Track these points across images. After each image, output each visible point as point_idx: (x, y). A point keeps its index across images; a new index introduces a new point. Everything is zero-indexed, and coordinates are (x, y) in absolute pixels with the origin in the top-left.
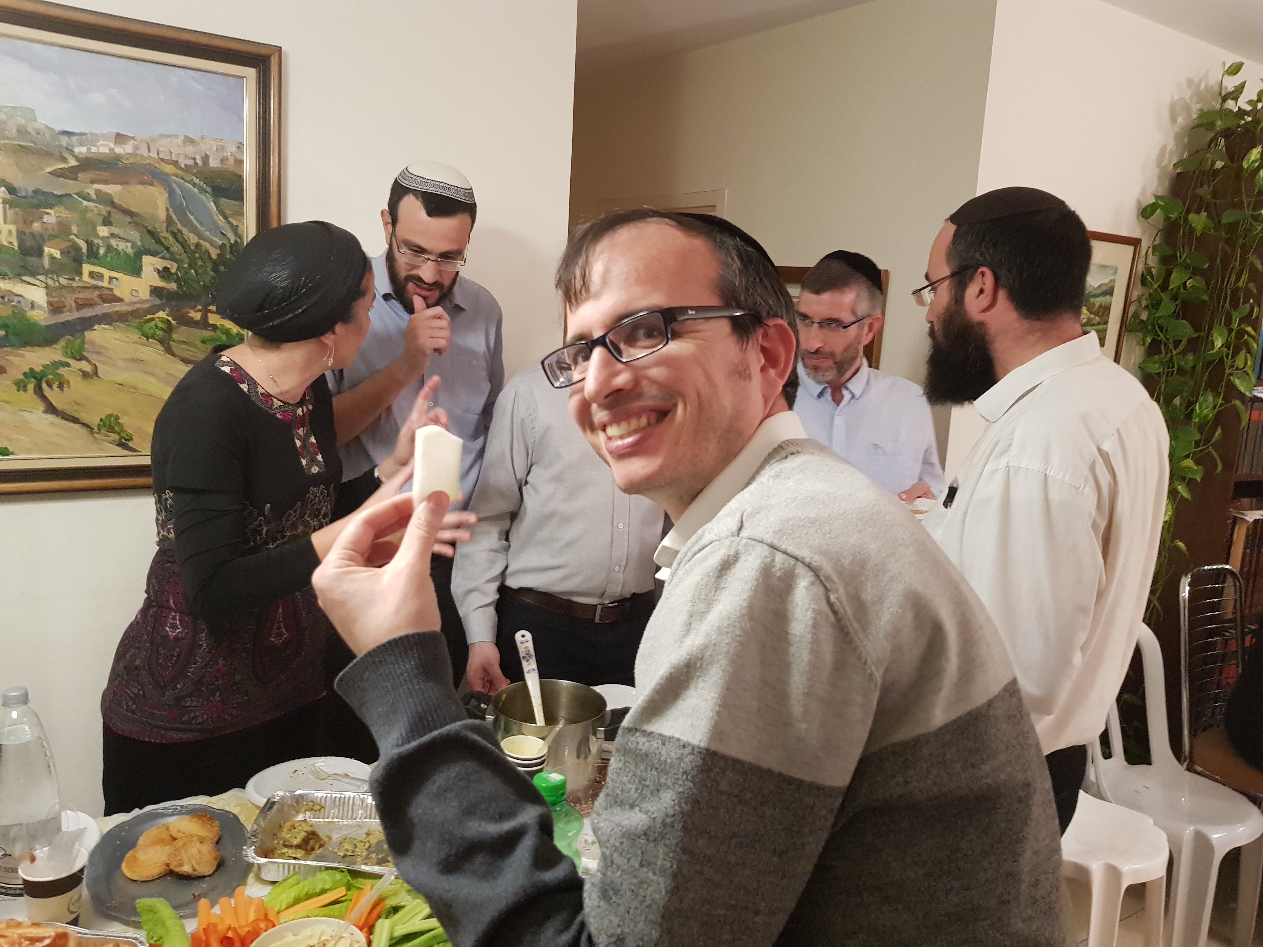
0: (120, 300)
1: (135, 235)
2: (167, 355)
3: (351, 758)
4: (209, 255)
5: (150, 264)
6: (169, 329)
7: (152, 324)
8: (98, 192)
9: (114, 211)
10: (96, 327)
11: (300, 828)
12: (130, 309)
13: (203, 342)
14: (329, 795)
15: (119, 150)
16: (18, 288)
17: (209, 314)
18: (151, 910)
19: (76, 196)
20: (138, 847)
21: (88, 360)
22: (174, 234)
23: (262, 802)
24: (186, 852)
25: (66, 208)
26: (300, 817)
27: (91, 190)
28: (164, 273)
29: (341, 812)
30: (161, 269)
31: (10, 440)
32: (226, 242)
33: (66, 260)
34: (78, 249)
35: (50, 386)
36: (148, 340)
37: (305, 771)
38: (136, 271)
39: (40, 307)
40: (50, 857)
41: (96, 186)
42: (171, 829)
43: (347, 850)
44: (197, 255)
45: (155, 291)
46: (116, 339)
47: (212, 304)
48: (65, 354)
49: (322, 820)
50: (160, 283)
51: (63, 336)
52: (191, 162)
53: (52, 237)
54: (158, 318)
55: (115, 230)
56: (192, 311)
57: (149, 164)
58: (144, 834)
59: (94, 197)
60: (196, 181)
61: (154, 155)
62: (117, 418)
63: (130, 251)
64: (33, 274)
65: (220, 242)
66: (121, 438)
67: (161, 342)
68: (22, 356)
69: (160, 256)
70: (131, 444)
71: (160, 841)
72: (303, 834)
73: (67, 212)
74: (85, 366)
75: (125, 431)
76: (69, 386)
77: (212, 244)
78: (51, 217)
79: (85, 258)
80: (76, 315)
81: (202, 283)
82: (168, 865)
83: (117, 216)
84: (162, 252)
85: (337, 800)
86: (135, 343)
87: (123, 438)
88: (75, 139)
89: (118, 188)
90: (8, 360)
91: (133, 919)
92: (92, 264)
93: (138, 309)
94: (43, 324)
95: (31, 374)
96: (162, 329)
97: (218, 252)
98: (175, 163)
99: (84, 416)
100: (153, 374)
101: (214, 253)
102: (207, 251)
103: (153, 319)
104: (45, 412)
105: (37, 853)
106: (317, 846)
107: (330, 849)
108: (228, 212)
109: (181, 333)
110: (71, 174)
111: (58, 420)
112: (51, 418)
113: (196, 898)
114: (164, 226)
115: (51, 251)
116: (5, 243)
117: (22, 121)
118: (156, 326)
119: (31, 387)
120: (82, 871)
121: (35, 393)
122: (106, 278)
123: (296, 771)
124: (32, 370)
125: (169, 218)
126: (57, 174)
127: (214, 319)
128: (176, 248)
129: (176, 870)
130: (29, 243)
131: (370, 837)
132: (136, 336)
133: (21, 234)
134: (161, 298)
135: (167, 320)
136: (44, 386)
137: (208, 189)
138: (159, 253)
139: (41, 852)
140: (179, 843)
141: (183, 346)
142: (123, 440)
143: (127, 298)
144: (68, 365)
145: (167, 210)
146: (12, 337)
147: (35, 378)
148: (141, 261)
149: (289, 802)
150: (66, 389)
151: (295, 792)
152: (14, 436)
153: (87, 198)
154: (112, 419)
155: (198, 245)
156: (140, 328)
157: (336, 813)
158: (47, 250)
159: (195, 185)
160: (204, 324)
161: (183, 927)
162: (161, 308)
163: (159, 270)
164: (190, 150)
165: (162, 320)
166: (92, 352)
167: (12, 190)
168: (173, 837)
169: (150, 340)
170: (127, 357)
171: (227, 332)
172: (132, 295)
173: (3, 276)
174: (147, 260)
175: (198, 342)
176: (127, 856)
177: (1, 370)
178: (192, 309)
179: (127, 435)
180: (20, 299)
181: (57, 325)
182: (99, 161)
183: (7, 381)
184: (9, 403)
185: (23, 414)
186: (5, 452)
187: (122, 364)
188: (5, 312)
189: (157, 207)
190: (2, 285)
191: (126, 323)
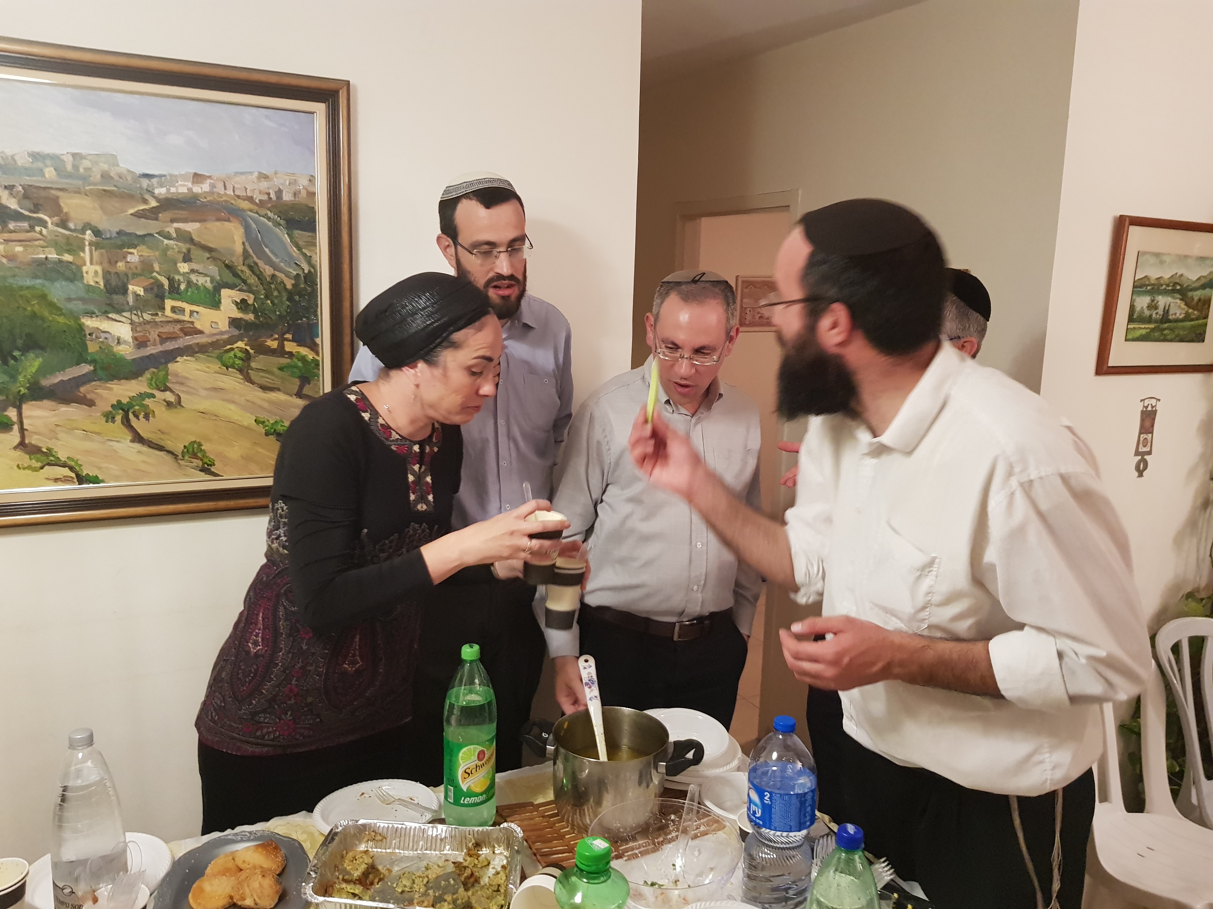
0: (201, 332)
1: (213, 269)
2: (246, 383)
3: (417, 781)
4: (285, 285)
5: (228, 296)
6: (247, 357)
7: (231, 354)
8: (177, 230)
9: (192, 247)
10: (178, 359)
11: (361, 860)
12: (210, 340)
13: (281, 369)
14: (390, 825)
15: (197, 189)
16: (104, 325)
17: (286, 343)
19: (157, 235)
20: (205, 877)
21: (171, 391)
22: (250, 268)
23: (326, 830)
24: (248, 886)
25: (148, 247)
26: (362, 847)
27: (171, 229)
28: (242, 305)
29: (402, 843)
30: (239, 301)
31: (100, 468)
32: (301, 273)
33: (150, 296)
34: (162, 285)
35: (137, 417)
36: (227, 369)
37: (372, 794)
38: (216, 304)
39: (125, 342)
40: (112, 897)
41: (176, 225)
42: (236, 859)
43: (405, 886)
44: (273, 286)
45: (234, 322)
46: (198, 370)
47: (287, 332)
48: (150, 385)
49: (384, 851)
50: (239, 315)
51: (147, 369)
52: (265, 197)
53: (135, 275)
54: (237, 347)
55: (195, 266)
56: (269, 340)
57: (226, 201)
58: (212, 862)
59: (174, 235)
60: (270, 214)
61: (230, 192)
62: (200, 445)
63: (209, 285)
64: (119, 311)
65: (295, 273)
66: (204, 463)
67: (240, 371)
68: (110, 389)
69: (237, 288)
70: (213, 469)
71: (225, 872)
72: (363, 867)
73: (148, 250)
74: (170, 397)
75: (207, 457)
76: (154, 416)
77: (287, 275)
78: (134, 257)
79: (167, 294)
80: (160, 348)
81: (278, 313)
82: (231, 897)
83: (196, 253)
84: (240, 285)
85: (399, 830)
86: (216, 372)
87: (206, 463)
88: (154, 181)
89: (197, 225)
90: (97, 393)
92: (173, 299)
93: (218, 340)
94: (129, 358)
95: (119, 405)
96: (241, 359)
97: (293, 282)
98: (250, 199)
99: (169, 444)
100: (233, 402)
101: (289, 284)
102: (283, 282)
103: (232, 349)
104: (132, 441)
105: (100, 892)
106: (377, 880)
107: (389, 884)
108: (301, 243)
109: (258, 362)
110: (152, 214)
111: (145, 449)
112: (138, 446)
114: (241, 259)
115: (135, 289)
116: (92, 283)
117: (106, 167)
118: (235, 356)
119: (118, 418)
121: (123, 423)
122: (187, 312)
123: (363, 794)
124: (119, 402)
125: (245, 251)
126: (138, 215)
127: (290, 347)
128: (253, 280)
129: (239, 903)
130: (114, 282)
131: (429, 872)
132: (216, 366)
133: (106, 274)
134: (239, 329)
135: (246, 349)
136: (131, 416)
137: (282, 222)
138: (237, 286)
139: (104, 892)
140: (243, 875)
141: (262, 374)
142: (206, 466)
143: (207, 330)
144: (153, 396)
145: (243, 243)
146: (100, 372)
147: (123, 410)
148: (220, 295)
149: (352, 832)
150: (151, 418)
151: (358, 821)
152: (104, 465)
153: (169, 238)
154: (195, 446)
155: (273, 276)
156: (220, 358)
157: (398, 844)
158: (131, 287)
159: (269, 219)
160: (280, 352)
162: (240, 338)
163: (237, 302)
164: (264, 185)
165: (241, 350)
166: (177, 383)
167: (97, 233)
168: (239, 868)
169: (230, 369)
170: (208, 387)
171: (303, 359)
172: (212, 327)
173: (91, 314)
174: (225, 293)
175: (275, 370)
176: (195, 886)
177: (90, 403)
178: (269, 338)
179: (210, 461)
180: (107, 335)
181: (142, 359)
182: (178, 201)
183: (96, 413)
184: (98, 434)
185: (111, 443)
186: (96, 480)
187: (204, 393)
188: (92, 348)
189: (234, 242)
190: (89, 323)
191: (206, 354)
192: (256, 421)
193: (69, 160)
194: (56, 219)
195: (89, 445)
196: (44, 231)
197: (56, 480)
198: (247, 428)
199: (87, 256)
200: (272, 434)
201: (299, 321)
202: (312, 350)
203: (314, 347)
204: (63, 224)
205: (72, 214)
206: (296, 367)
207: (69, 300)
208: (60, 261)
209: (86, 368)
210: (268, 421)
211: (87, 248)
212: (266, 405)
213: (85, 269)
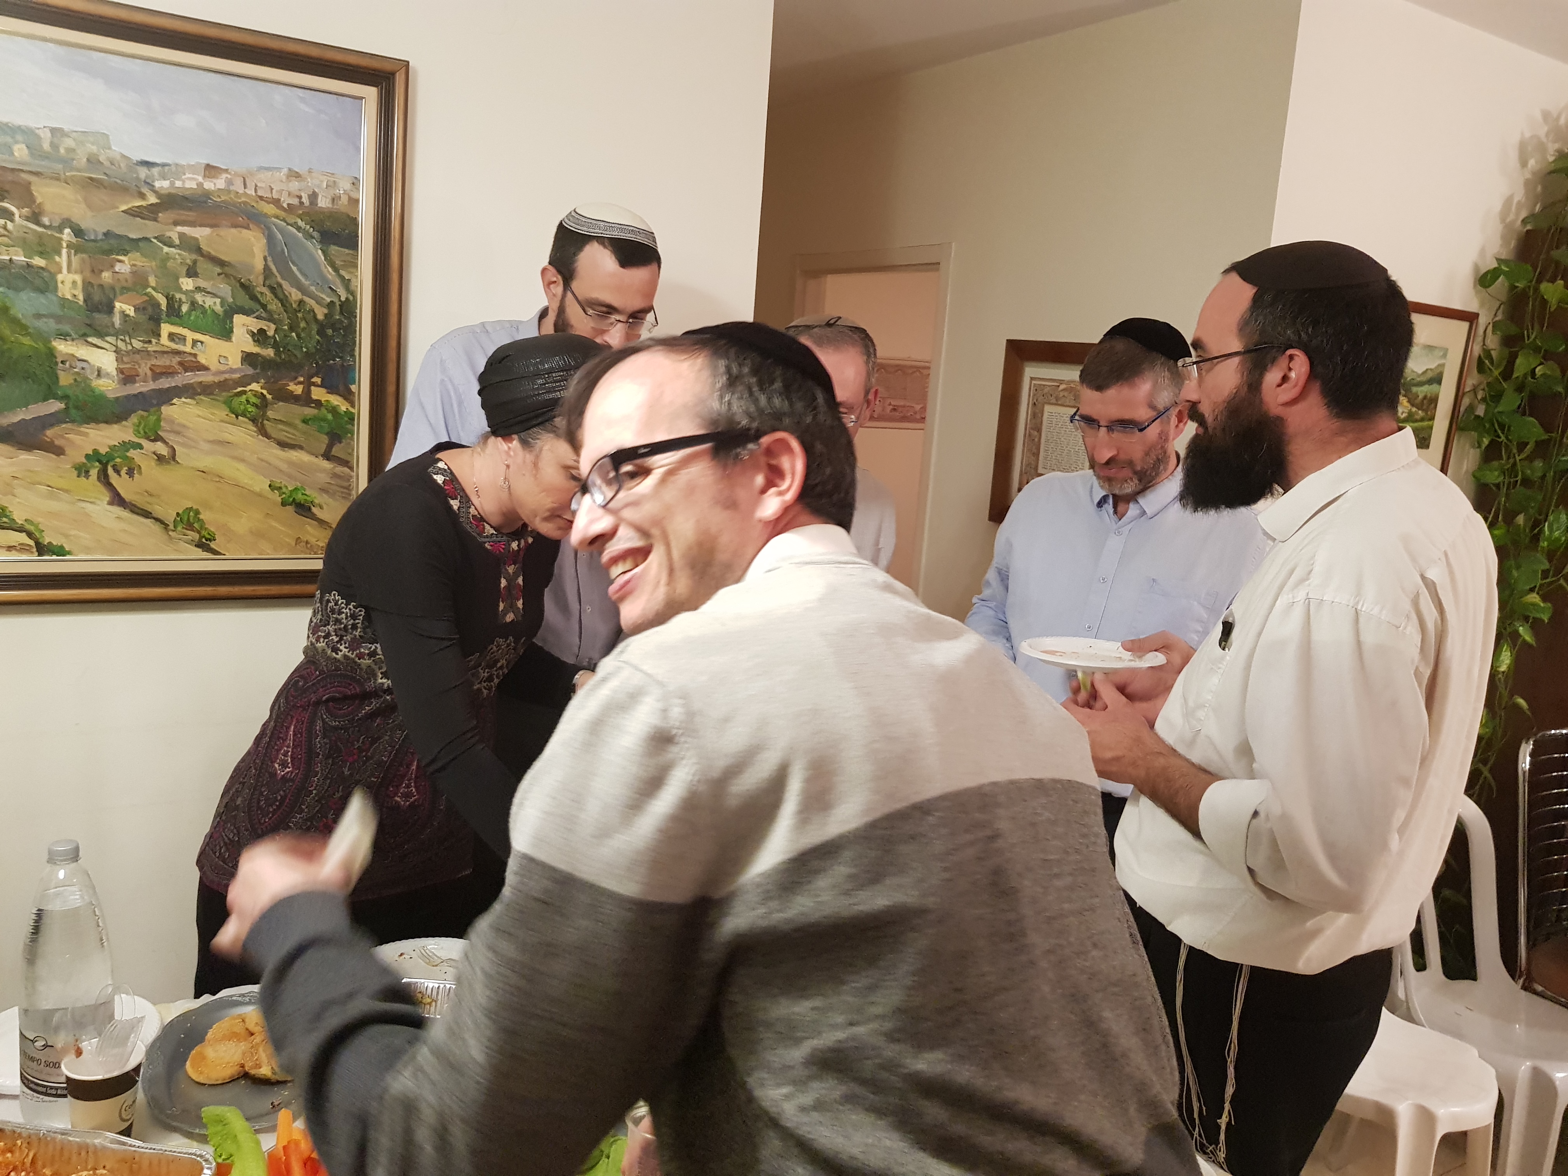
0: (206, 368)
1: (225, 289)
2: (260, 437)
4: (315, 315)
5: (242, 324)
6: (263, 404)
7: (243, 398)
8: (182, 236)
9: (200, 259)
10: (174, 401)
12: (216, 379)
13: (305, 421)
14: (442, 986)
15: (209, 185)
16: (82, 351)
17: (312, 388)
18: (221, 1121)
19: (155, 241)
20: (206, 1042)
21: (164, 442)
22: (272, 289)
24: (264, 1051)
25: (143, 255)
27: (174, 234)
28: (260, 337)
30: (255, 331)
31: (67, 536)
32: (336, 300)
33: (143, 318)
34: (156, 305)
35: (118, 472)
36: (237, 417)
37: (413, 954)
38: (226, 333)
39: (108, 375)
40: (100, 1050)
41: (179, 229)
42: (247, 1020)
44: (300, 315)
45: (248, 358)
46: (199, 416)
47: (316, 374)
48: (137, 433)
50: (255, 349)
51: (135, 412)
52: (295, 201)
53: (125, 290)
54: (251, 391)
55: (201, 283)
56: (291, 384)
57: (245, 203)
58: (214, 1026)
59: (177, 242)
60: (300, 223)
61: (251, 191)
62: (197, 512)
63: (218, 308)
64: (101, 335)
65: (329, 300)
66: (202, 537)
67: (253, 420)
68: (86, 435)
69: (255, 315)
70: (213, 545)
71: (232, 1036)
73: (144, 259)
74: (161, 449)
75: (206, 529)
76: (140, 473)
77: (319, 302)
78: (124, 266)
79: (164, 316)
80: (152, 386)
81: (305, 350)
82: (243, 1066)
83: (203, 266)
84: (258, 311)
86: (222, 421)
87: (204, 537)
88: (155, 171)
89: (207, 231)
90: (68, 439)
91: (197, 1131)
92: (171, 324)
93: (226, 380)
94: (111, 396)
95: (95, 456)
96: (255, 405)
97: (326, 311)
98: (277, 202)
99: (158, 510)
100: (242, 460)
101: (320, 313)
102: (312, 311)
103: (244, 392)
104: (111, 503)
105: (85, 1045)
108: (338, 263)
109: (277, 411)
110: (150, 213)
111: (126, 514)
112: (117, 510)
113: (275, 1108)
114: (261, 279)
115: (124, 307)
116: (69, 296)
117: (94, 149)
118: (248, 401)
119: (94, 473)
120: (137, 1069)
121: (99, 478)
122: (189, 342)
123: (402, 955)
124: (96, 451)
125: (266, 268)
126: (133, 213)
127: (318, 393)
128: (274, 306)
129: (253, 1072)
130: (97, 297)
132: (222, 413)
133: (87, 286)
134: (255, 369)
135: (262, 393)
136: (110, 471)
137: (316, 234)
138: (254, 313)
139: (89, 1045)
140: (258, 1039)
141: (281, 426)
142: (204, 540)
143: (214, 366)
144: (140, 447)
145: (265, 259)
146: (73, 412)
147: (100, 461)
148: (232, 322)
150: (136, 476)
152: (73, 532)
153: (170, 244)
154: (191, 514)
155: (301, 302)
156: (228, 403)
158: (118, 305)
159: (299, 229)
160: (306, 400)
161: (258, 1143)
162: (254, 379)
163: (253, 332)
164: (294, 186)
165: (255, 394)
166: (171, 432)
167: (78, 232)
168: (250, 1032)
169: (239, 417)
170: (211, 439)
171: (334, 410)
172: (220, 363)
173: (64, 336)
174: (239, 320)
175: (298, 422)
176: (194, 1052)
177: (59, 451)
178: (291, 381)
179: (209, 534)
180: (84, 365)
181: (128, 397)
182: (185, 198)
183: (66, 464)
184: (66, 491)
185: (83, 505)
186: (60, 551)
187: (205, 446)
188: (65, 379)
189: (253, 255)
190: (62, 347)
191: (212, 397)
192: (270, 486)
193: (46, 136)
194: (26, 211)
195: (54, 505)
196: (10, 225)
197: (10, 548)
198: (260, 495)
199: (63, 259)
200: (290, 504)
201: (331, 362)
202: (346, 399)
203: (349, 396)
204: (35, 218)
205: (48, 207)
206: (324, 420)
207: (38, 316)
208: (29, 266)
209: (55, 406)
210: (286, 487)
211: (64, 251)
212: (284, 467)
213: (60, 277)
